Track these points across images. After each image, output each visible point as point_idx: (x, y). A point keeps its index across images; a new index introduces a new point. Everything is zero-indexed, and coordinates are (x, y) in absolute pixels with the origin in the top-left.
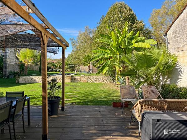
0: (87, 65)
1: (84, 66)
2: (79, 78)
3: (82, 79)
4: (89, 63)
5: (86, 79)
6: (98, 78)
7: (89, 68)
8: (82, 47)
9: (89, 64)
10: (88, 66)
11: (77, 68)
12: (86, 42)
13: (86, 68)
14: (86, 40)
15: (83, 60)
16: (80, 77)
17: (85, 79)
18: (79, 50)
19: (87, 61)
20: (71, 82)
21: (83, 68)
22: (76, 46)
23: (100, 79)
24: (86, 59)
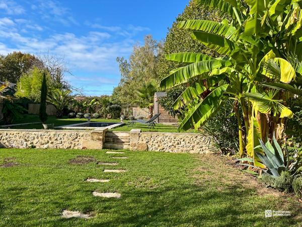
0: (148, 104)
1: (141, 107)
2: (126, 138)
3: (135, 140)
4: (152, 102)
5: (145, 142)
6: (178, 138)
7: (152, 112)
8: (138, 74)
9: (151, 104)
10: (148, 108)
11: (126, 111)
12: (146, 65)
13: (144, 113)
14: (147, 61)
15: (139, 96)
16: (128, 135)
17: (140, 142)
18: (133, 79)
19: (147, 98)
20: (104, 148)
21: (138, 112)
22: (129, 72)
23: (183, 143)
24: (146, 93)
